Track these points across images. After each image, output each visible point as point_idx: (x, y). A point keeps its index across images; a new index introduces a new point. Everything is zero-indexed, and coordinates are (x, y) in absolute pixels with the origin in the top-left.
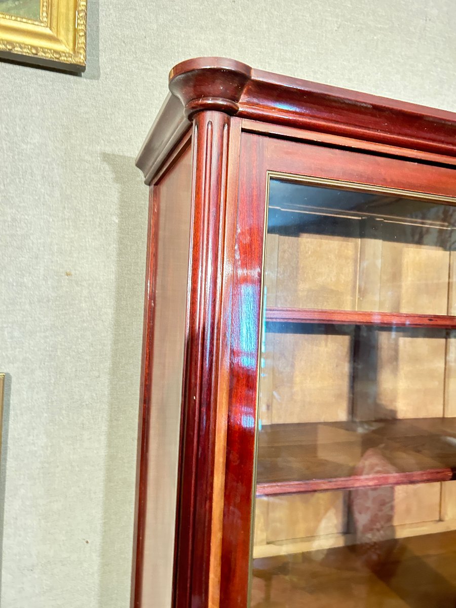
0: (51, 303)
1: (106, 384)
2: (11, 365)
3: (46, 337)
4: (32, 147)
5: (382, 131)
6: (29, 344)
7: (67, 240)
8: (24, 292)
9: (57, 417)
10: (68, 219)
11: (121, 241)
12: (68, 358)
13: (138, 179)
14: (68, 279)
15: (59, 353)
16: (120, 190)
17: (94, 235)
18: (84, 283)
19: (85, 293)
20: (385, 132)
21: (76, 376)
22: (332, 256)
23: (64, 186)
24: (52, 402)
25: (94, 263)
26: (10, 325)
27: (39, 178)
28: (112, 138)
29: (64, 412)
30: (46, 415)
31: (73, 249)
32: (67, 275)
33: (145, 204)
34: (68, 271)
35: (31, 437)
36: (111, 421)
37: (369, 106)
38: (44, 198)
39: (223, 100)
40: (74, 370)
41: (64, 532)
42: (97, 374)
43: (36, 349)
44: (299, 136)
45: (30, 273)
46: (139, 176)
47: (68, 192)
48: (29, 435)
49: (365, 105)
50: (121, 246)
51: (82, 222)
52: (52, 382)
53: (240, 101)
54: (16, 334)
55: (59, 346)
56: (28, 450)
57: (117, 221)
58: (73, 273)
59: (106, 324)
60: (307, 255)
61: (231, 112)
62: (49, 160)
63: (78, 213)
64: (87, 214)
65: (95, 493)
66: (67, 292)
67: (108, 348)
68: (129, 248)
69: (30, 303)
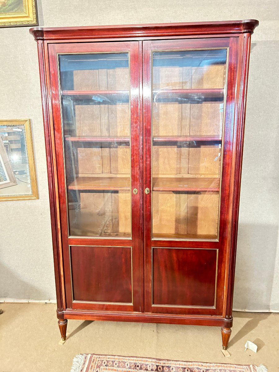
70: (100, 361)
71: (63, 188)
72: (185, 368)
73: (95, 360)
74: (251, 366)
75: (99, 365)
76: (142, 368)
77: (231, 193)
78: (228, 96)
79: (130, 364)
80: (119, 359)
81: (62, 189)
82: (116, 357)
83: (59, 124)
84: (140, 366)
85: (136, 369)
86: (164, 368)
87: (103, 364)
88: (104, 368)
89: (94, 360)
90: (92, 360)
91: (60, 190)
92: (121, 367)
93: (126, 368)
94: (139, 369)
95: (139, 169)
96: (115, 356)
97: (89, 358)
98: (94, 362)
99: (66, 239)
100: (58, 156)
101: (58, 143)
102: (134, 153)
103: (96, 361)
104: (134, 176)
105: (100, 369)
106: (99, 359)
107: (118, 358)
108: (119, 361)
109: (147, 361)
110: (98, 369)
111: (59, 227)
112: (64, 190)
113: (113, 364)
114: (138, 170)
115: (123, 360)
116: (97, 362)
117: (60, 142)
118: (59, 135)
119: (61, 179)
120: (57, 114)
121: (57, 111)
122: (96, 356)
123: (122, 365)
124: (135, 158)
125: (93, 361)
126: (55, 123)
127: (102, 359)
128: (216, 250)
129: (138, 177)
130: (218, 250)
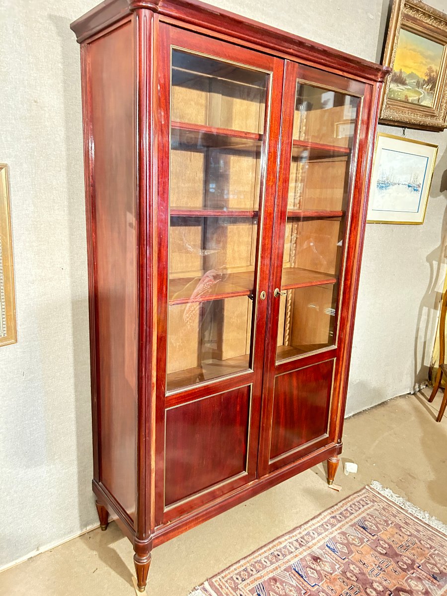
0: (27, 120)
1: (65, 176)
2: (8, 159)
3: (27, 143)
4: (5, 9)
5: (224, 28)
6: (18, 146)
7: (32, 78)
8: (11, 111)
9: (38, 194)
10: (32, 63)
11: (65, 82)
12: (41, 157)
13: (73, 38)
14: (36, 105)
15: (35, 154)
16: (62, 45)
17: (49, 76)
18: (46, 109)
19: (47, 115)
20: (226, 28)
21: (47, 169)
22: (193, 103)
23: (27, 39)
24: (35, 185)
25: (50, 96)
26: (5, 133)
27: (11, 32)
28: (54, 7)
29: (42, 191)
30: (32, 192)
31: (37, 84)
32: (35, 102)
33: (78, 57)
34: (35, 99)
35: (25, 206)
36: (69, 199)
37: (219, 14)
38: (16, 47)
39: (150, 4)
40: (45, 165)
41: (49, 263)
42: (59, 170)
43: (22, 150)
44: (186, 27)
45: (13, 99)
46: (73, 36)
47: (30, 44)
48: (23, 204)
49: (216, 13)
50: (66, 85)
51: (41, 66)
52: (34, 172)
53: (159, 5)
54: (9, 139)
55: (35, 149)
56: (24, 213)
57: (62, 67)
58: (38, 101)
59: (61, 137)
60: (179, 101)
61: (154, 10)
62: (16, 19)
63: (37, 60)
64: (43, 60)
65: (64, 241)
66: (36, 113)
67: (64, 153)
68: (71, 87)
69: (15, 119)
70: (229, 581)
71: (163, 305)
72: (322, 525)
73: (221, 584)
74: (367, 487)
75: (233, 586)
76: (284, 554)
78: (359, 159)
79: (268, 559)
80: (248, 562)
82: (242, 562)
83: (166, 184)
84: (280, 554)
85: (280, 560)
86: (305, 538)
87: (237, 581)
88: (244, 584)
89: (219, 585)
90: (218, 587)
92: (261, 569)
93: (268, 567)
94: (283, 558)
96: (239, 561)
97: (209, 586)
98: (224, 587)
99: (162, 398)
103: (224, 584)
104: (264, 271)
105: (241, 589)
106: (226, 579)
107: (246, 561)
108: (250, 564)
109: (280, 543)
110: (238, 592)
111: (154, 380)
113: (248, 573)
115: (255, 560)
116: (227, 585)
117: (165, 219)
118: (165, 205)
122: (217, 578)
123: (260, 567)
125: (221, 587)
126: (160, 180)
127: (229, 576)
128: (333, 360)
129: (267, 272)
130: (335, 359)
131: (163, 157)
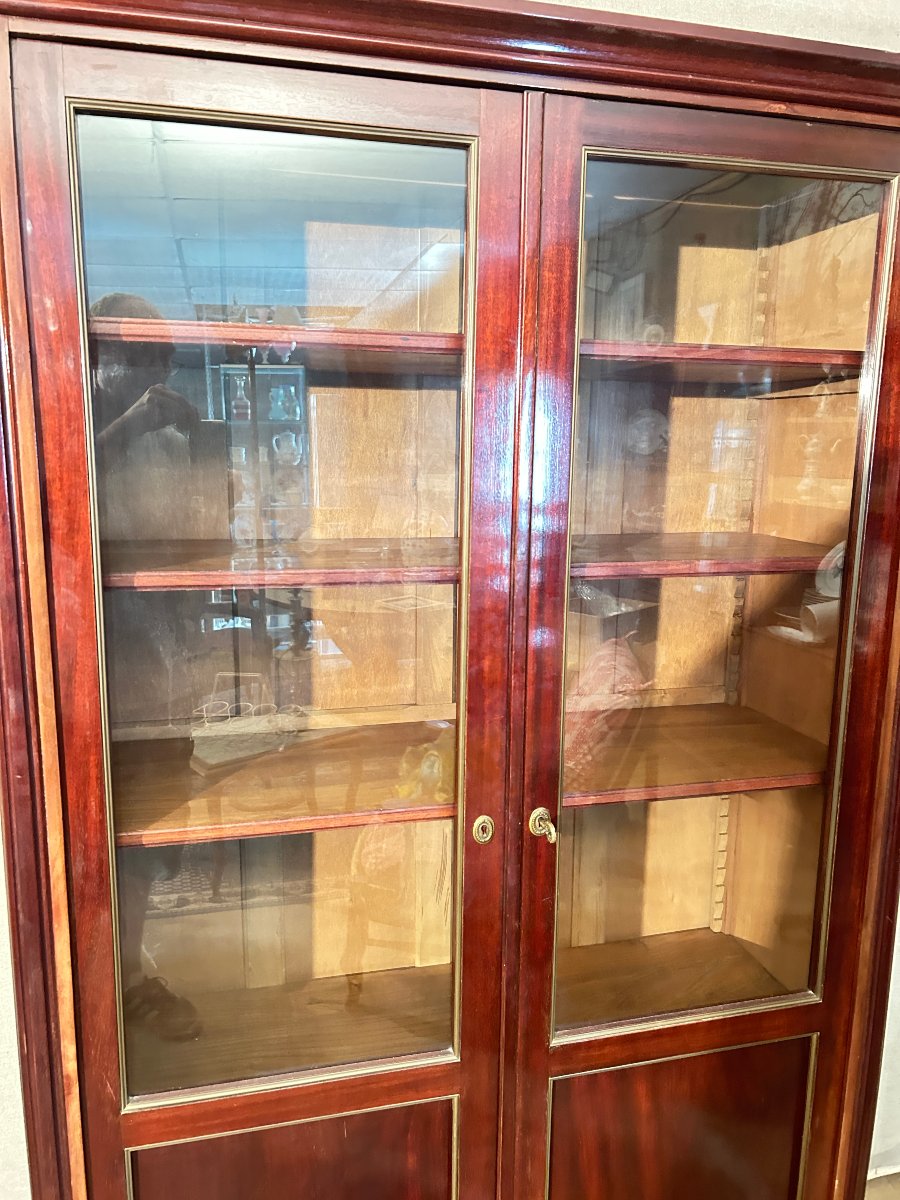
71: (94, 855)
77: (880, 794)
78: (887, 387)
81: (86, 858)
83: (75, 505)
91: (78, 867)
95: (502, 721)
99: (110, 1118)
100: (70, 680)
101: (69, 611)
102: (484, 645)
104: (481, 753)
111: (70, 1066)
112: (102, 865)
114: (497, 729)
117: (83, 605)
118: (77, 565)
119: (85, 807)
120: (66, 450)
121: (65, 430)
124: (486, 669)
126: (55, 495)
128: (809, 1039)
129: (497, 756)
130: (815, 1037)
131: (61, 426)
